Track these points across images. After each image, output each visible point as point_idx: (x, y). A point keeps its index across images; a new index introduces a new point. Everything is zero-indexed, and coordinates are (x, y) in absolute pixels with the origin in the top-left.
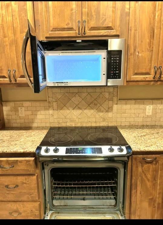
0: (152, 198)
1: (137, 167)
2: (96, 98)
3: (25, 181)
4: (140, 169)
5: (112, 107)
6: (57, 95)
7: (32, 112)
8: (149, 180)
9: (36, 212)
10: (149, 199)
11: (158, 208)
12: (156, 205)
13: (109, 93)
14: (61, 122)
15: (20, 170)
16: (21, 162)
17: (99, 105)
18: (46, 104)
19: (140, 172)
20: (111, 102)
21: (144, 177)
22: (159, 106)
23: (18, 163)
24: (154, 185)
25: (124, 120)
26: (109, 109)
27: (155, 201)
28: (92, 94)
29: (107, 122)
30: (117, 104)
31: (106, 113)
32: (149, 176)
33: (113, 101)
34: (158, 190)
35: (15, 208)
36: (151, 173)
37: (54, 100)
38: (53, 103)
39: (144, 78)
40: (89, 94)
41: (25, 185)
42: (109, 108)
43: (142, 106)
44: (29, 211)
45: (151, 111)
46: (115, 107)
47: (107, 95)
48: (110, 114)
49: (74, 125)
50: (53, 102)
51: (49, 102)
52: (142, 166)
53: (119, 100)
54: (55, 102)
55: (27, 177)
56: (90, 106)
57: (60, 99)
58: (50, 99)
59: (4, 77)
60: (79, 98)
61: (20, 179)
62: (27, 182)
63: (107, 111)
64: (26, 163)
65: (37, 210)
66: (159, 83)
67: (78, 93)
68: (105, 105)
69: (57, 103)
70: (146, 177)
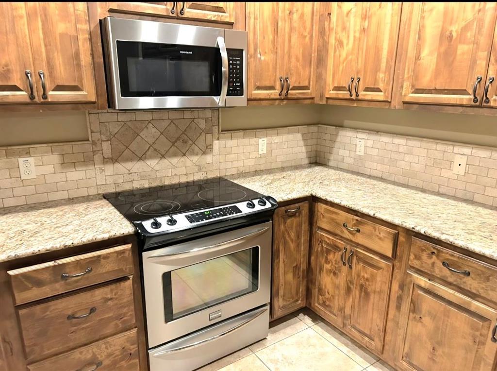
0: (296, 266)
1: (279, 225)
2: (185, 131)
3: (109, 296)
4: (282, 227)
5: (211, 145)
6: (110, 127)
7: (54, 167)
8: (292, 241)
9: (132, 347)
10: (293, 267)
11: (303, 278)
12: (301, 274)
13: (206, 119)
14: (120, 181)
15: (105, 275)
16: (106, 257)
17: (190, 142)
18: (88, 146)
19: (283, 231)
20: (209, 136)
21: (287, 237)
22: (274, 138)
23: (100, 260)
24: (298, 246)
25: (229, 165)
26: (207, 149)
27: (299, 268)
28: (176, 122)
29: (205, 172)
30: (218, 139)
31: (203, 156)
32: (293, 235)
33: (212, 133)
34: (302, 252)
35: (89, 356)
36: (294, 229)
37: (104, 138)
38: (101, 144)
39: (268, 94)
40: (172, 122)
41: (110, 303)
42: (206, 147)
43: (253, 141)
44: (117, 353)
45: (265, 148)
46: (216, 143)
47: (202, 124)
48: (209, 158)
49: (147, 186)
50: (102, 141)
51: (94, 143)
52: (285, 223)
53: (222, 131)
54: (107, 141)
55: (113, 286)
56: (176, 144)
57: (116, 134)
58: (96, 136)
59: (15, 88)
60: (154, 130)
62: (114, 296)
63: (205, 153)
64: (117, 256)
65: (132, 345)
66: (285, 102)
67: (152, 122)
68: (201, 143)
69: (110, 144)
70: (289, 236)
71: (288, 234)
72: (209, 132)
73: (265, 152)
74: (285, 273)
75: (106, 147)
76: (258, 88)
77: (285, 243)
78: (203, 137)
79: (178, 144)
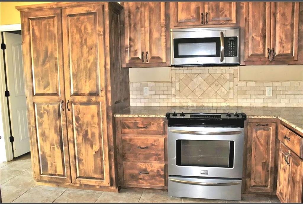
0: (265, 163)
1: (252, 132)
2: (217, 79)
3: (154, 143)
4: (254, 135)
5: (233, 88)
6: (180, 76)
7: (156, 92)
8: (262, 145)
9: (162, 172)
12: (269, 169)
13: (230, 74)
14: (183, 102)
15: (152, 132)
17: (220, 86)
18: (169, 84)
19: (254, 137)
20: (231, 83)
21: (257, 141)
22: (279, 87)
23: (150, 125)
24: (267, 150)
27: (268, 165)
28: (213, 75)
29: (228, 103)
31: (228, 94)
33: (233, 82)
35: (144, 167)
36: (264, 138)
37: (177, 80)
38: (175, 83)
40: (210, 74)
41: (154, 147)
42: (230, 89)
43: (262, 88)
44: (155, 171)
45: (271, 92)
46: (236, 87)
47: (228, 76)
48: (231, 95)
50: (176, 82)
52: (256, 132)
53: (240, 81)
54: (178, 82)
56: (211, 86)
57: (182, 79)
58: (173, 80)
59: (138, 58)
60: (200, 78)
62: (156, 144)
63: (228, 92)
64: (158, 125)
65: (162, 171)
67: (200, 74)
68: (226, 86)
69: (179, 84)
70: (260, 142)
74: (255, 164)
75: (177, 85)
77: (256, 145)
78: (228, 82)
79: (214, 86)
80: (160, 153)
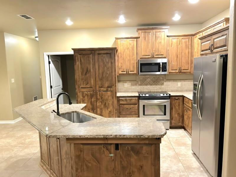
0: (179, 113)
2: (157, 80)
6: (140, 78)
7: (130, 85)
8: (177, 106)
12: (180, 116)
13: (162, 77)
16: (133, 99)
17: (158, 82)
19: (174, 103)
22: (183, 82)
24: (179, 108)
25: (169, 89)
26: (162, 84)
27: (180, 114)
28: (155, 78)
29: (162, 90)
30: (166, 82)
32: (177, 105)
36: (178, 103)
37: (139, 80)
39: (175, 71)
43: (176, 83)
45: (180, 85)
46: (165, 83)
48: (163, 86)
49: (147, 91)
51: (137, 81)
52: (174, 101)
53: (167, 80)
55: (134, 105)
57: (141, 80)
59: (125, 71)
60: (150, 79)
61: (132, 106)
62: (134, 107)
63: (162, 85)
64: (135, 100)
66: (181, 73)
67: (149, 77)
68: (161, 82)
70: (176, 105)
71: (176, 104)
72: (163, 80)
73: (180, 86)
74: (175, 114)
75: (139, 82)
76: (172, 70)
77: (175, 106)
78: (161, 81)
79: (155, 82)
80: (136, 110)
